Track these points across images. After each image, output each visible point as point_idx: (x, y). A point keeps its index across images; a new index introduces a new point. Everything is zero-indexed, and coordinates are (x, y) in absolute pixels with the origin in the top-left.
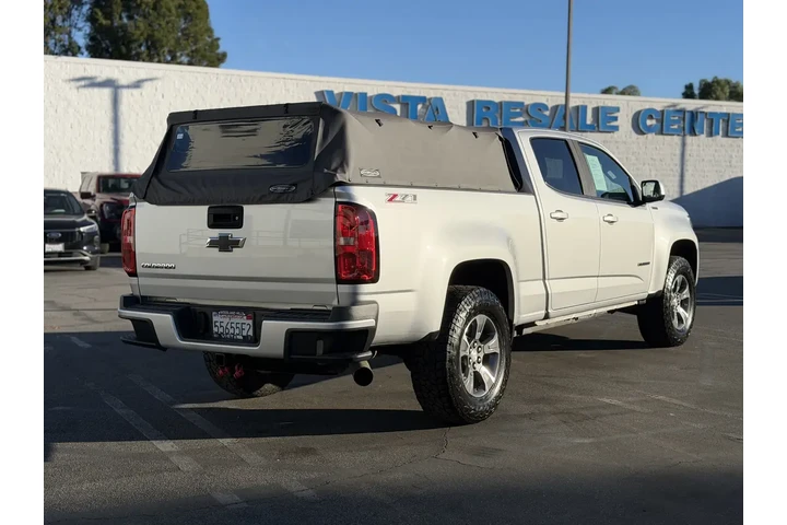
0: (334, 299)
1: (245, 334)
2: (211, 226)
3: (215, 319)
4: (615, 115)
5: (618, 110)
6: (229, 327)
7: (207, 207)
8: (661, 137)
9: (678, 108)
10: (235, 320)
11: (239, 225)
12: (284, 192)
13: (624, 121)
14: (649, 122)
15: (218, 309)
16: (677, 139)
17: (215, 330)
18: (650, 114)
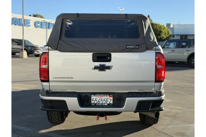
0: (153, 88)
1: (108, 103)
2: (94, 61)
3: (92, 98)
4: (29, 22)
5: (30, 20)
6: (100, 100)
7: (92, 53)
8: (41, 29)
9: (45, 21)
10: (103, 98)
11: (109, 61)
12: (133, 48)
13: (32, 24)
14: (38, 25)
15: (95, 94)
16: (45, 30)
17: (92, 102)
18: (38, 22)
